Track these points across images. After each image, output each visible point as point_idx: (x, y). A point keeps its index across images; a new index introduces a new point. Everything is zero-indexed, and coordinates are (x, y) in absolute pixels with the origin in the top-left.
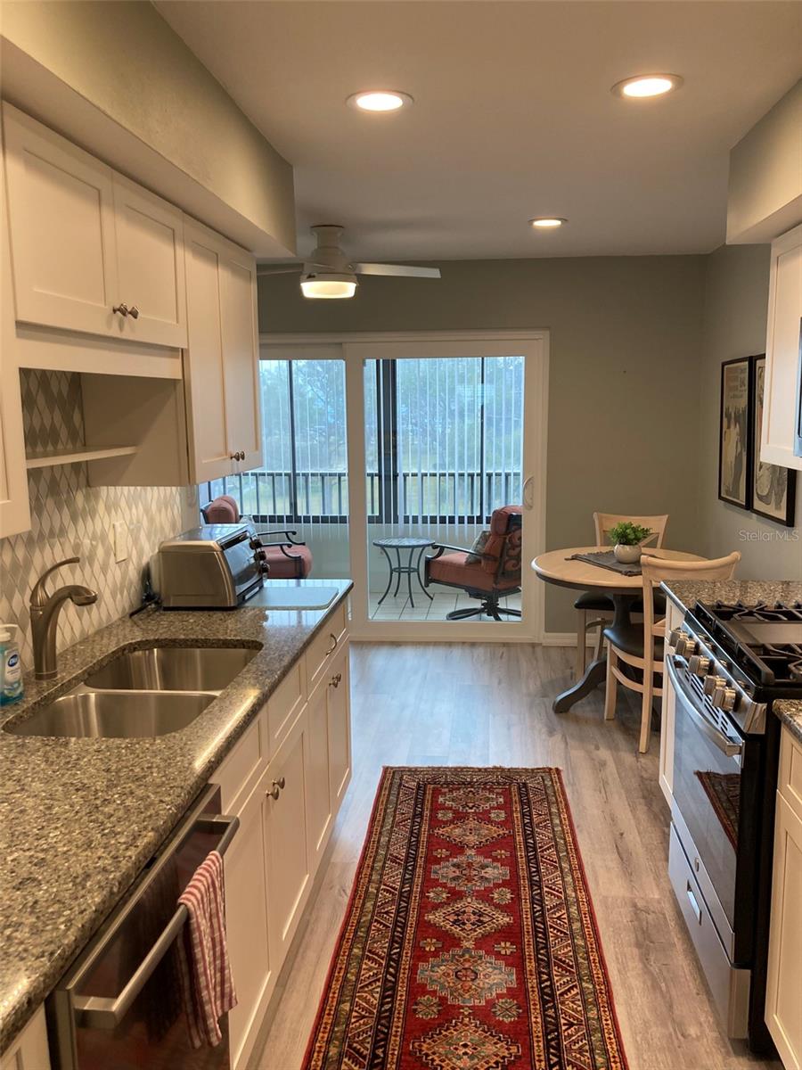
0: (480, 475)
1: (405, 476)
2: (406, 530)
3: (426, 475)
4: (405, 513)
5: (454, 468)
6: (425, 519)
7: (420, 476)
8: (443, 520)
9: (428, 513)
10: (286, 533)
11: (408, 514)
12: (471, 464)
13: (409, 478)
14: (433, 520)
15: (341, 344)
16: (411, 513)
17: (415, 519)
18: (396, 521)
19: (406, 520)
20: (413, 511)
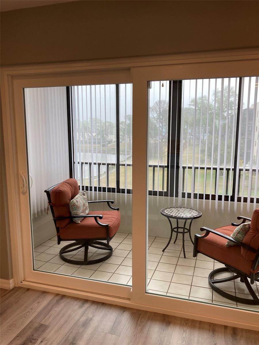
0: (234, 170)
1: (184, 168)
2: (183, 202)
3: (197, 168)
4: (183, 190)
5: (216, 165)
6: (195, 196)
7: (193, 169)
8: (207, 197)
9: (198, 192)
10: (108, 202)
11: (185, 192)
12: (228, 162)
13: (187, 170)
14: (201, 196)
15: (129, 69)
16: (186, 191)
17: (189, 195)
18: (177, 196)
19: (183, 195)
20: (188, 190)
